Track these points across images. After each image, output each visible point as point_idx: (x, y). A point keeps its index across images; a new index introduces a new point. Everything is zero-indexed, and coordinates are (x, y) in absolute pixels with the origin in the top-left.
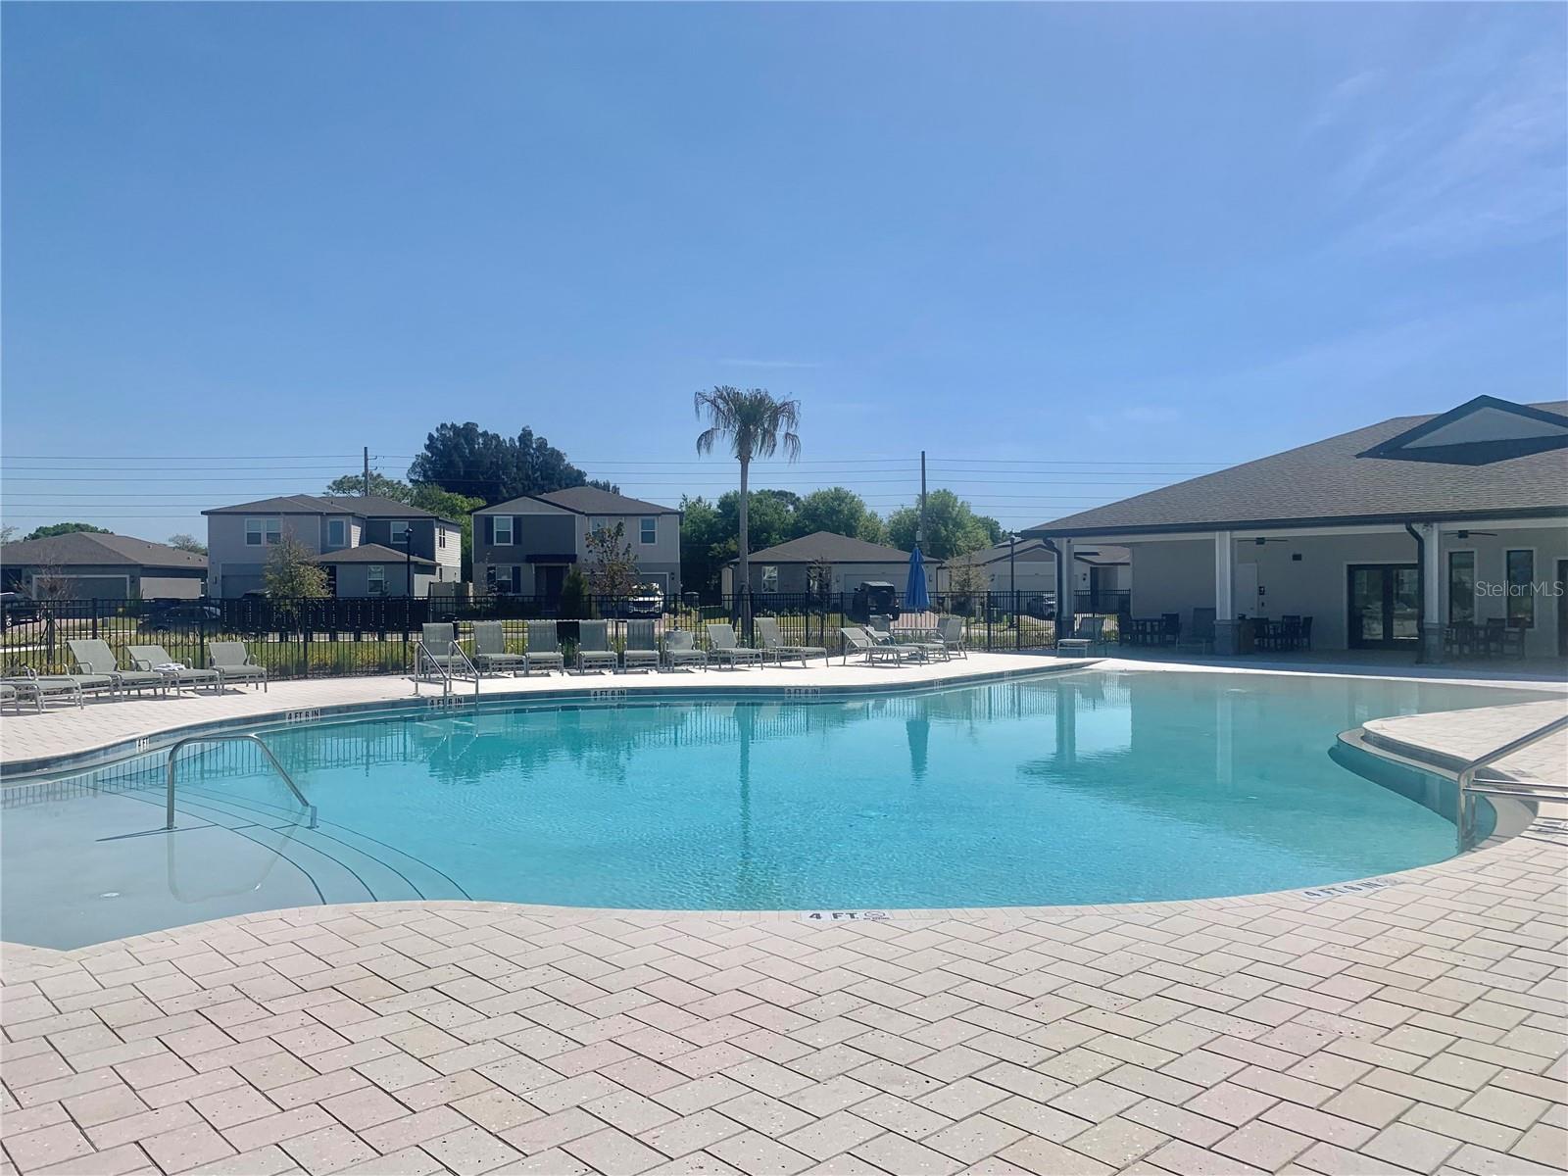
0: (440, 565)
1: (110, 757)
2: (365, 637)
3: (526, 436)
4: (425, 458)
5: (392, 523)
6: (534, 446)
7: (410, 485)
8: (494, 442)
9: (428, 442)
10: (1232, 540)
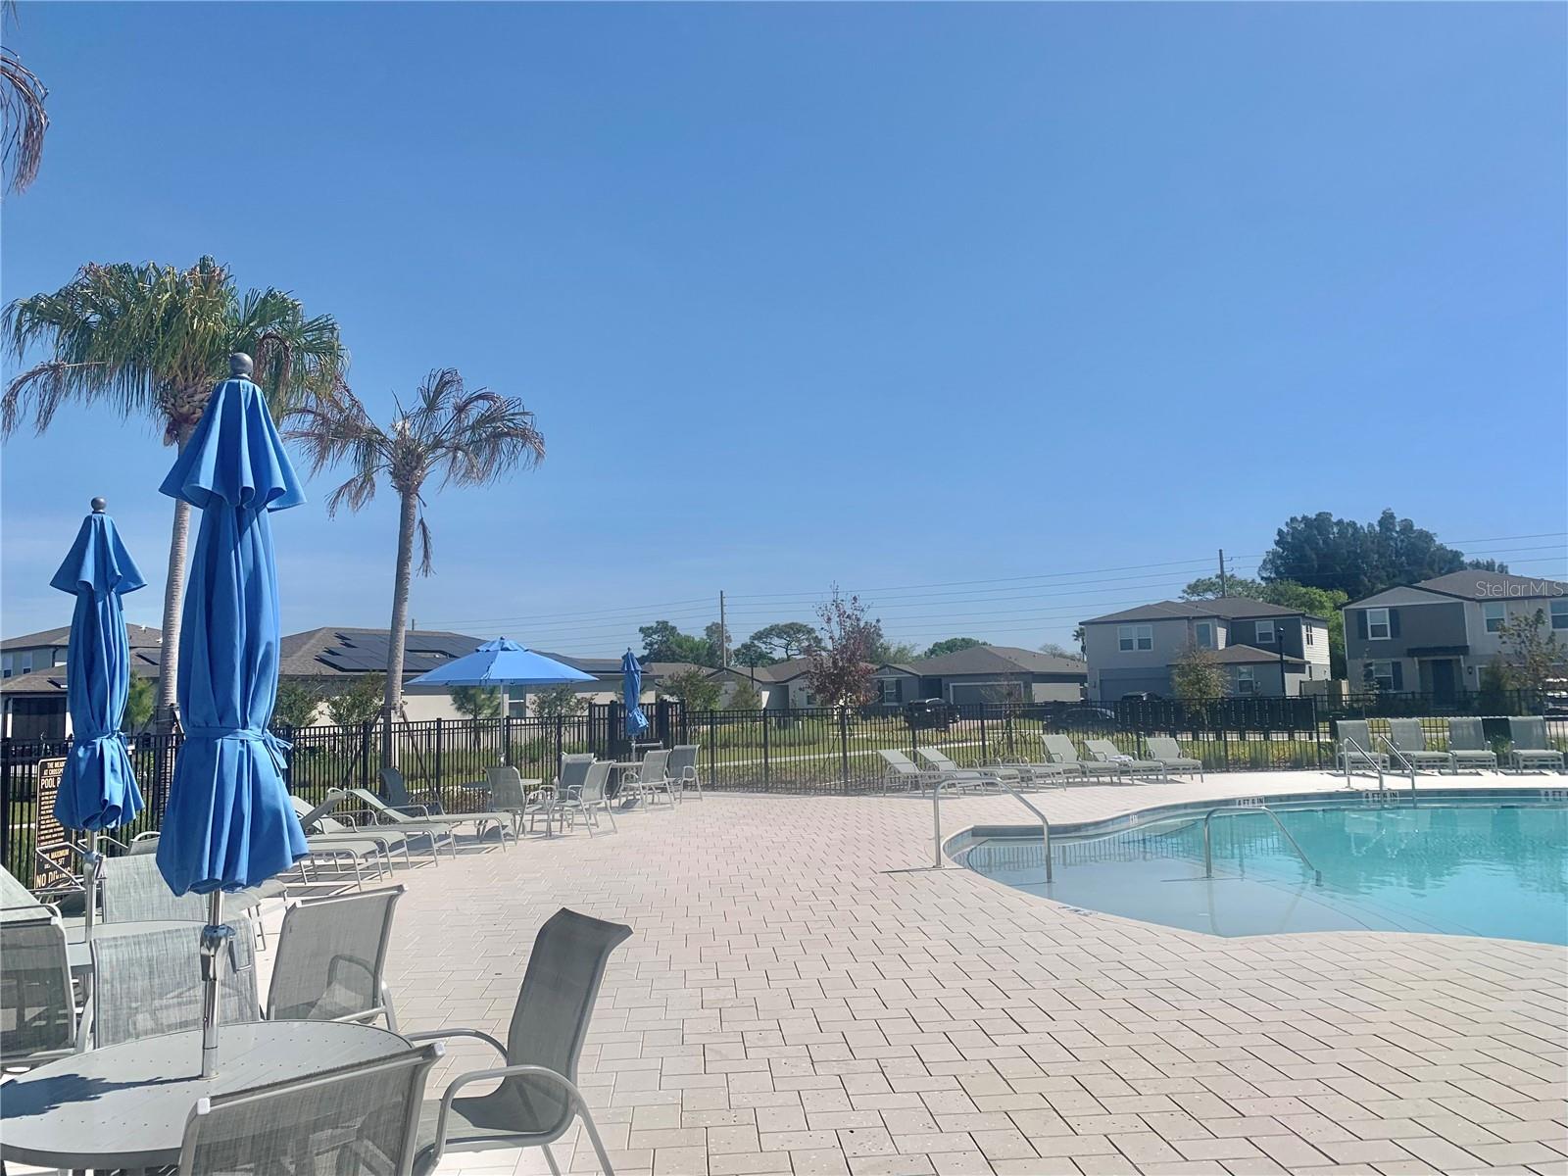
0: (1309, 663)
3: (1387, 520)
4: (1274, 553)
5: (1257, 623)
6: (1398, 529)
8: (1350, 531)
9: (1277, 538)
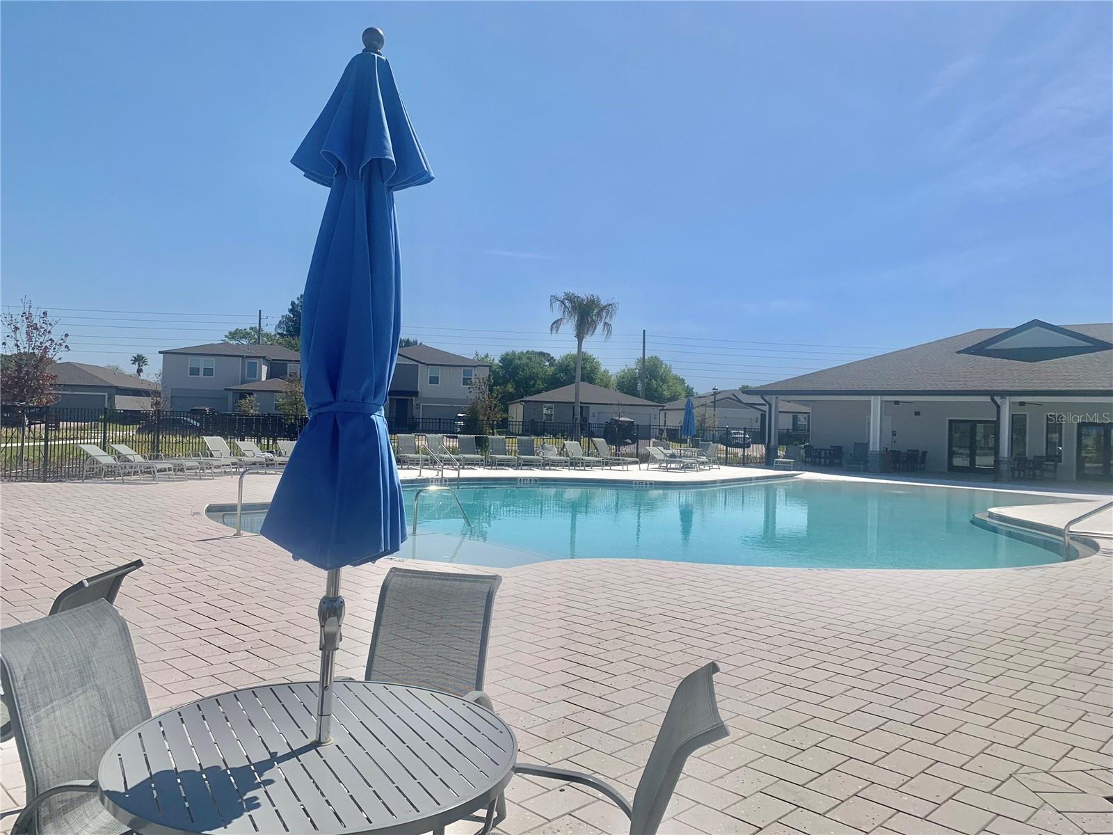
4: (288, 318)
5: (289, 365)
7: (277, 336)
9: (291, 307)
10: (882, 401)
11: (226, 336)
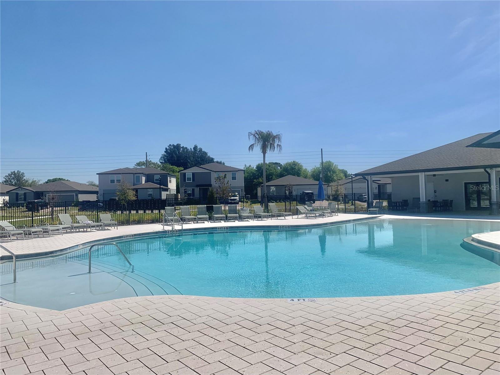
0: (170, 188)
1: (71, 251)
2: (147, 212)
3: (195, 148)
4: (164, 155)
5: (155, 176)
6: (198, 151)
7: (160, 164)
8: (186, 150)
9: (165, 150)
10: (425, 175)
11: (135, 165)
